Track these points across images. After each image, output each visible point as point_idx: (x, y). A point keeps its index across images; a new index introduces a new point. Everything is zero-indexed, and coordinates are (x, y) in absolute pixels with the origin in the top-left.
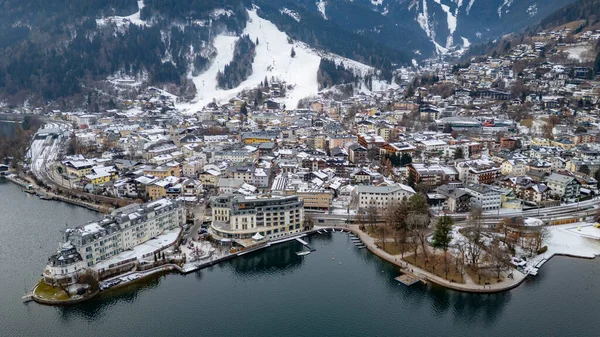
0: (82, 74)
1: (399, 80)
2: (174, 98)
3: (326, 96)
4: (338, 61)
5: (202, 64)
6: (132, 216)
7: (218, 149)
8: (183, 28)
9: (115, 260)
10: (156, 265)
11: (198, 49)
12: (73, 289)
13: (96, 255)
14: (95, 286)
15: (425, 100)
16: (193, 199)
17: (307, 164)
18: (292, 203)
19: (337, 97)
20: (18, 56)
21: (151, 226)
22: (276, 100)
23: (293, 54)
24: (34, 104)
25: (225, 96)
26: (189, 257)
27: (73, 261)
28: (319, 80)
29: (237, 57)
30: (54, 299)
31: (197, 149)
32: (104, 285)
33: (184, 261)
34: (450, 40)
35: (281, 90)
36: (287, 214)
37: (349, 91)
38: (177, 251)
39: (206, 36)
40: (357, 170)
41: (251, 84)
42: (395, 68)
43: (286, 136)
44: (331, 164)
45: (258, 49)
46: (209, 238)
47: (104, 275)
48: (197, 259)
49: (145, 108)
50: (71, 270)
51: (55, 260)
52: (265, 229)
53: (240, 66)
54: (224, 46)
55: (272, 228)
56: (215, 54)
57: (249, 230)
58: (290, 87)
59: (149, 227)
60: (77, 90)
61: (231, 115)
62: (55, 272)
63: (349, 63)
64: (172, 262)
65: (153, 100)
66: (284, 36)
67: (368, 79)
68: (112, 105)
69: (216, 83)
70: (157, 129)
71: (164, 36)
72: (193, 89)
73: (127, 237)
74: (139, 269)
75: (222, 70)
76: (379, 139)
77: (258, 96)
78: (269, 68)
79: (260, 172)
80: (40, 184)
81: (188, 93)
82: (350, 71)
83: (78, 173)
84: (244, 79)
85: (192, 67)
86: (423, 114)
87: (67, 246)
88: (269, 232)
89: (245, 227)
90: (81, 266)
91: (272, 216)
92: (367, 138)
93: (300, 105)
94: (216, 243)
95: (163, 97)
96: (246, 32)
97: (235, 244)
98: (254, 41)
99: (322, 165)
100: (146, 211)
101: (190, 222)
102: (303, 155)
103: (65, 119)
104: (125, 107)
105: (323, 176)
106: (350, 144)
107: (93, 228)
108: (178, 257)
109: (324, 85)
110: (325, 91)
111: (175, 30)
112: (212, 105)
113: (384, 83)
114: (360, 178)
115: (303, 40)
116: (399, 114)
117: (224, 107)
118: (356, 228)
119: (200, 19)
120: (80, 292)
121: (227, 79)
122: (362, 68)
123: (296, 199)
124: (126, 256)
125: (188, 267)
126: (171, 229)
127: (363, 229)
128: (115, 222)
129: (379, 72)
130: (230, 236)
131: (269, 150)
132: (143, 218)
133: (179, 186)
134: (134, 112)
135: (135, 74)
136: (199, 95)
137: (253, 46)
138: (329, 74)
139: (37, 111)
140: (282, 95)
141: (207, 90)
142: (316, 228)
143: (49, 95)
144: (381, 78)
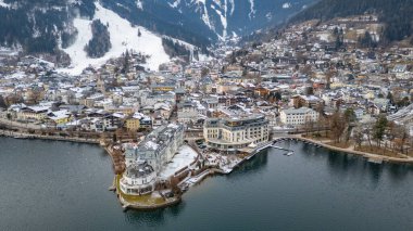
2: (51, 65)
3: (176, 63)
4: (175, 41)
5: (68, 39)
8: (44, 11)
11: (60, 28)
19: (183, 64)
22: (141, 65)
23: (139, 34)
25: (96, 63)
27: (149, 172)
29: (95, 35)
34: (225, 32)
35: (141, 58)
36: (262, 128)
37: (187, 60)
39: (60, 19)
41: (115, 54)
45: (109, 29)
46: (214, 150)
48: (225, 164)
49: (28, 72)
51: (135, 173)
52: (252, 140)
56: (76, 32)
57: (242, 141)
58: (147, 57)
59: (174, 144)
64: (210, 167)
65: (33, 66)
66: (126, 23)
67: (196, 53)
69: (85, 54)
71: (32, 17)
72: (67, 57)
75: (88, 44)
76: (251, 85)
77: (125, 63)
81: (65, 61)
82: (183, 47)
84: (107, 51)
85: (60, 41)
87: (140, 160)
91: (254, 131)
93: (161, 68)
95: (42, 64)
96: (96, 17)
97: (239, 152)
98: (105, 24)
111: (38, 13)
112: (90, 69)
113: (205, 56)
115: (141, 25)
117: (100, 70)
118: (299, 136)
120: (171, 195)
121: (94, 51)
122: (191, 47)
129: (200, 49)
130: (231, 147)
131: (182, 94)
133: (148, 119)
134: (18, 75)
135: (10, 46)
136: (73, 62)
137: (105, 28)
140: (143, 61)
144: (202, 53)
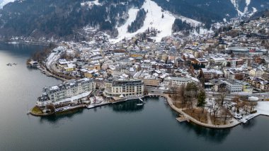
0: (73, 26)
1: (214, 29)
2: (109, 36)
3: (175, 36)
4: (183, 19)
5: (122, 21)
6: (71, 84)
7: (118, 59)
8: (115, 6)
9: (63, 101)
10: (78, 104)
11: (121, 15)
12: (45, 111)
13: (55, 98)
14: (53, 110)
15: (223, 38)
16: (102, 79)
17: (154, 66)
18: (138, 83)
19: (181, 37)
20: (50, 18)
21: (80, 88)
22: (152, 38)
23: (163, 17)
24: (55, 38)
25: (130, 36)
26: (92, 102)
27: (46, 100)
28: (173, 28)
29: (137, 18)
30: (37, 114)
31: (110, 59)
32: (56, 110)
33: (89, 103)
34: (246, 9)
35: (154, 33)
36: (136, 88)
37: (187, 34)
38: (88, 99)
39: (125, 9)
40: (176, 70)
41: (142, 30)
42: (213, 23)
43: (150, 54)
44: (165, 67)
45: (147, 15)
46: (102, 95)
47: (57, 106)
48: (95, 103)
49: (97, 41)
50: (45, 103)
51: (40, 99)
52: (125, 93)
53: (138, 23)
54: (133, 13)
55: (129, 93)
56: (128, 17)
57: (119, 93)
58: (159, 32)
59: (79, 89)
60: (71, 33)
61: (130, 44)
62: (40, 104)
63: (189, 21)
64: (85, 103)
65: (100, 37)
66: (160, 8)
67: (198, 29)
68: (84, 39)
69: (127, 30)
70: (98, 50)
71: (107, 9)
72: (117, 33)
73: (69, 92)
74: (71, 105)
75: (130, 24)
76: (192, 56)
77: (144, 36)
78: (151, 23)
79: (132, 69)
80: (48, 70)
81: (115, 34)
82: (189, 25)
83: (62, 66)
84: (139, 28)
85: (118, 23)
86: (220, 45)
87: (45, 94)
88: (127, 95)
89: (117, 92)
90: (49, 102)
91: (129, 88)
92: (186, 56)
93: (162, 40)
94: (105, 98)
95: (104, 36)
96: (143, 7)
97: (112, 98)
98: (146, 11)
99: (160, 67)
100: (77, 82)
101: (97, 88)
102: (154, 63)
103: (66, 44)
104: (89, 40)
105: (159, 72)
106: (177, 58)
107: (55, 88)
108: (88, 102)
109: (175, 31)
110: (175, 34)
111: (112, 7)
112: (124, 40)
113: (206, 30)
114: (177, 74)
115: (169, 10)
116: (207, 45)
117: (129, 41)
118: (167, 96)
119: (123, 2)
120: (47, 112)
121: (132, 29)
122: (196, 23)
123: (140, 81)
124: (67, 100)
125: (90, 106)
126: (89, 90)
127: (170, 96)
128: (64, 86)
129: (204, 25)
130: (111, 95)
131: (140, 60)
132: (76, 85)
133: (97, 73)
134: (92, 42)
135: (94, 26)
136: (119, 35)
137: (145, 13)
138: (178, 26)
139: (56, 41)
140: (155, 35)
141: (123, 33)
142: (149, 94)
143: (61, 35)
144: (204, 28)
